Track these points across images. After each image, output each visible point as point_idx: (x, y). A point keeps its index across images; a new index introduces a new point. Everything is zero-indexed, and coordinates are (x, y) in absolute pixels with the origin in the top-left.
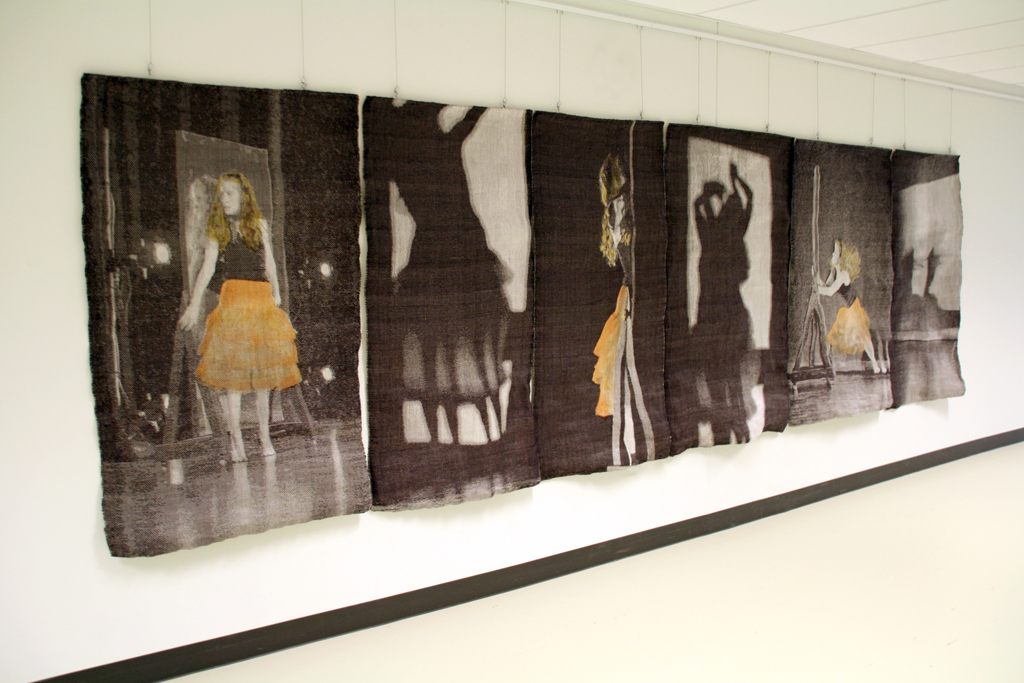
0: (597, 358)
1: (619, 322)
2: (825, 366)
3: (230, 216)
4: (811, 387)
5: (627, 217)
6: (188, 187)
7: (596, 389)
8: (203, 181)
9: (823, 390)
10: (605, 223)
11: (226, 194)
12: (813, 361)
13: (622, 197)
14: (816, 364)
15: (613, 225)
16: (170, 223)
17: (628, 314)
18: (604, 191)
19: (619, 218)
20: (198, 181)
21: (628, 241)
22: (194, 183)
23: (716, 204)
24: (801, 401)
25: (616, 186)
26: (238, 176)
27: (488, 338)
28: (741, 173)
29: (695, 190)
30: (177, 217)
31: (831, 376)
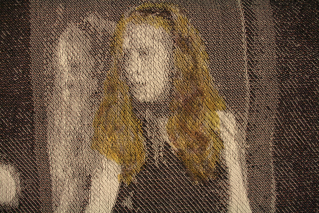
3: (145, 105)
6: (54, 42)
8: (86, 27)
11: (136, 55)
16: (15, 121)
20: (73, 28)
22: (66, 33)
26: (165, 13)
30: (30, 108)
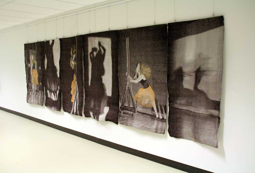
0: (72, 89)
1: (75, 82)
2: (134, 108)
3: (33, 60)
4: (128, 114)
5: (75, 58)
7: (71, 96)
9: (131, 116)
10: (71, 60)
11: (32, 57)
12: (130, 105)
13: (75, 54)
14: (130, 106)
15: (72, 60)
17: (76, 80)
18: (71, 53)
19: (73, 59)
21: (76, 64)
23: (95, 54)
24: (123, 117)
25: (74, 51)
27: (56, 82)
28: (102, 44)
29: (90, 50)
31: (135, 112)
